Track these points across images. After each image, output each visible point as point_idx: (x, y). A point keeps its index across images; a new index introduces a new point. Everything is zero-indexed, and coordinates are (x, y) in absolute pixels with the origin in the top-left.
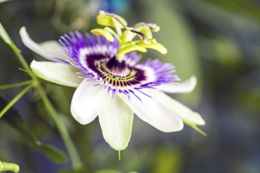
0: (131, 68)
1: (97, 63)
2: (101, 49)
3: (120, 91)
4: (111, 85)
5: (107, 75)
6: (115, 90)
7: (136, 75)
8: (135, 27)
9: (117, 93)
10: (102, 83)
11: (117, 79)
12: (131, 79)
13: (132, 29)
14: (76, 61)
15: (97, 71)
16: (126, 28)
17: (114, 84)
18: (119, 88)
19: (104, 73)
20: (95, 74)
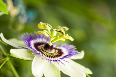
0: (56, 49)
1: (39, 47)
2: (39, 40)
3: (53, 61)
4: (48, 58)
5: (45, 53)
6: (51, 60)
7: (59, 52)
8: (57, 29)
9: (52, 62)
10: (44, 57)
11: (51, 54)
12: (57, 54)
13: (56, 30)
14: (31, 48)
15: (41, 52)
16: (54, 29)
17: (50, 57)
18: (52, 59)
19: (44, 52)
20: (40, 53)
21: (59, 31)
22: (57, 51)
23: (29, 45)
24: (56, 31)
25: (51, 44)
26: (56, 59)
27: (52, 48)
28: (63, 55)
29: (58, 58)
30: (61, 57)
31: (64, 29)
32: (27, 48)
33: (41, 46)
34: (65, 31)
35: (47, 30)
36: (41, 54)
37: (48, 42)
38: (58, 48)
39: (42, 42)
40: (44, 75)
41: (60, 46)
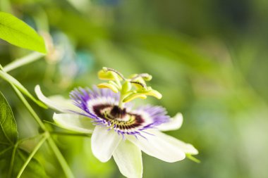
0: (131, 115)
1: (103, 111)
3: (128, 133)
4: (118, 129)
5: (113, 121)
6: (123, 133)
7: (136, 119)
8: (132, 78)
9: (126, 135)
10: (111, 128)
11: (122, 123)
12: (133, 123)
13: (130, 80)
14: (88, 112)
15: (105, 119)
16: (126, 80)
17: (121, 128)
18: (126, 130)
19: (110, 120)
21: (136, 83)
22: (133, 118)
23: (85, 108)
24: (131, 82)
25: (122, 106)
26: (133, 130)
27: (124, 112)
28: (144, 124)
29: (136, 129)
30: (141, 127)
31: (145, 78)
33: (106, 110)
34: (146, 82)
36: (107, 123)
37: (117, 104)
38: (135, 112)
39: (106, 104)
40: (112, 157)
41: (138, 109)
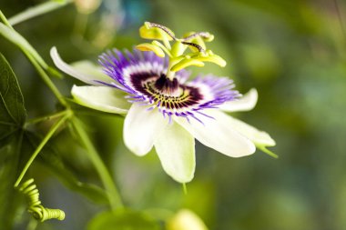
1: (144, 83)
2: (144, 67)
3: (177, 114)
4: (164, 108)
5: (157, 96)
6: (171, 113)
7: (191, 94)
8: (186, 38)
9: (174, 116)
10: (155, 106)
11: (171, 100)
12: (186, 99)
13: (183, 40)
14: (123, 84)
15: (146, 93)
16: (177, 40)
17: (168, 106)
18: (175, 110)
19: (154, 95)
20: (145, 96)
21: (191, 44)
22: (187, 92)
23: (119, 77)
24: (184, 43)
25: (171, 76)
26: (184, 110)
27: (174, 84)
28: (202, 102)
29: (189, 109)
30: (196, 106)
31: (204, 38)
32: (113, 84)
33: (150, 80)
34: (207, 44)
35: (162, 42)
36: (148, 99)
37: (165, 72)
38: (190, 84)
39: (151, 72)
40: (154, 147)
41: (195, 80)
